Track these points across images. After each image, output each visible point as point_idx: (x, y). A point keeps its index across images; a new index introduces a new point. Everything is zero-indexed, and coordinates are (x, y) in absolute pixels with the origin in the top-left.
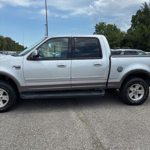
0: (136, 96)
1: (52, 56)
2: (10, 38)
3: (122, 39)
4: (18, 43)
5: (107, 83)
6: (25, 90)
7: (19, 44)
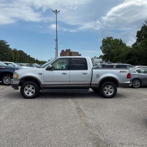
0: (109, 93)
1: (61, 68)
2: (22, 51)
3: (127, 53)
4: (29, 56)
5: (91, 84)
6: (44, 86)
7: (31, 57)
